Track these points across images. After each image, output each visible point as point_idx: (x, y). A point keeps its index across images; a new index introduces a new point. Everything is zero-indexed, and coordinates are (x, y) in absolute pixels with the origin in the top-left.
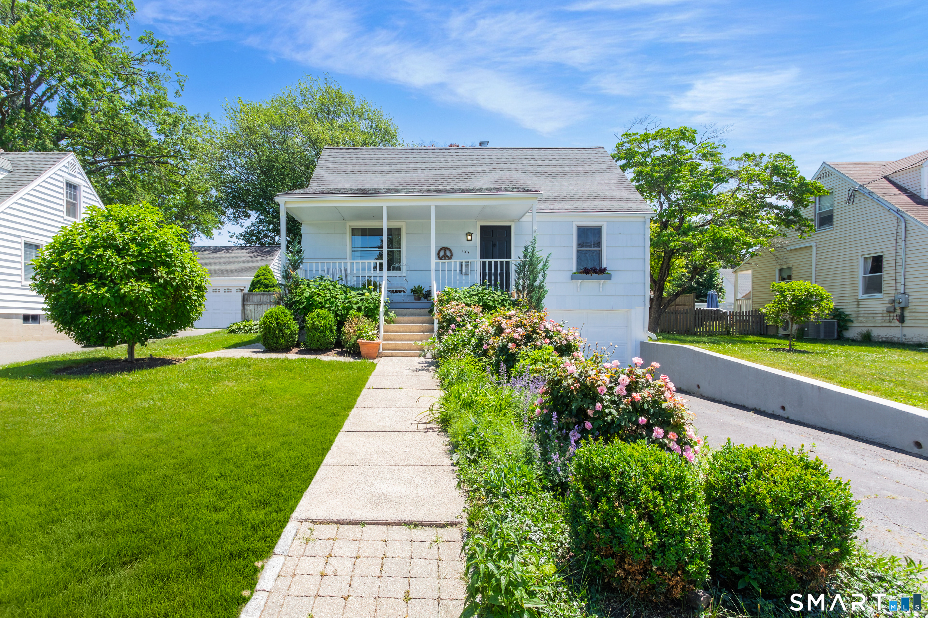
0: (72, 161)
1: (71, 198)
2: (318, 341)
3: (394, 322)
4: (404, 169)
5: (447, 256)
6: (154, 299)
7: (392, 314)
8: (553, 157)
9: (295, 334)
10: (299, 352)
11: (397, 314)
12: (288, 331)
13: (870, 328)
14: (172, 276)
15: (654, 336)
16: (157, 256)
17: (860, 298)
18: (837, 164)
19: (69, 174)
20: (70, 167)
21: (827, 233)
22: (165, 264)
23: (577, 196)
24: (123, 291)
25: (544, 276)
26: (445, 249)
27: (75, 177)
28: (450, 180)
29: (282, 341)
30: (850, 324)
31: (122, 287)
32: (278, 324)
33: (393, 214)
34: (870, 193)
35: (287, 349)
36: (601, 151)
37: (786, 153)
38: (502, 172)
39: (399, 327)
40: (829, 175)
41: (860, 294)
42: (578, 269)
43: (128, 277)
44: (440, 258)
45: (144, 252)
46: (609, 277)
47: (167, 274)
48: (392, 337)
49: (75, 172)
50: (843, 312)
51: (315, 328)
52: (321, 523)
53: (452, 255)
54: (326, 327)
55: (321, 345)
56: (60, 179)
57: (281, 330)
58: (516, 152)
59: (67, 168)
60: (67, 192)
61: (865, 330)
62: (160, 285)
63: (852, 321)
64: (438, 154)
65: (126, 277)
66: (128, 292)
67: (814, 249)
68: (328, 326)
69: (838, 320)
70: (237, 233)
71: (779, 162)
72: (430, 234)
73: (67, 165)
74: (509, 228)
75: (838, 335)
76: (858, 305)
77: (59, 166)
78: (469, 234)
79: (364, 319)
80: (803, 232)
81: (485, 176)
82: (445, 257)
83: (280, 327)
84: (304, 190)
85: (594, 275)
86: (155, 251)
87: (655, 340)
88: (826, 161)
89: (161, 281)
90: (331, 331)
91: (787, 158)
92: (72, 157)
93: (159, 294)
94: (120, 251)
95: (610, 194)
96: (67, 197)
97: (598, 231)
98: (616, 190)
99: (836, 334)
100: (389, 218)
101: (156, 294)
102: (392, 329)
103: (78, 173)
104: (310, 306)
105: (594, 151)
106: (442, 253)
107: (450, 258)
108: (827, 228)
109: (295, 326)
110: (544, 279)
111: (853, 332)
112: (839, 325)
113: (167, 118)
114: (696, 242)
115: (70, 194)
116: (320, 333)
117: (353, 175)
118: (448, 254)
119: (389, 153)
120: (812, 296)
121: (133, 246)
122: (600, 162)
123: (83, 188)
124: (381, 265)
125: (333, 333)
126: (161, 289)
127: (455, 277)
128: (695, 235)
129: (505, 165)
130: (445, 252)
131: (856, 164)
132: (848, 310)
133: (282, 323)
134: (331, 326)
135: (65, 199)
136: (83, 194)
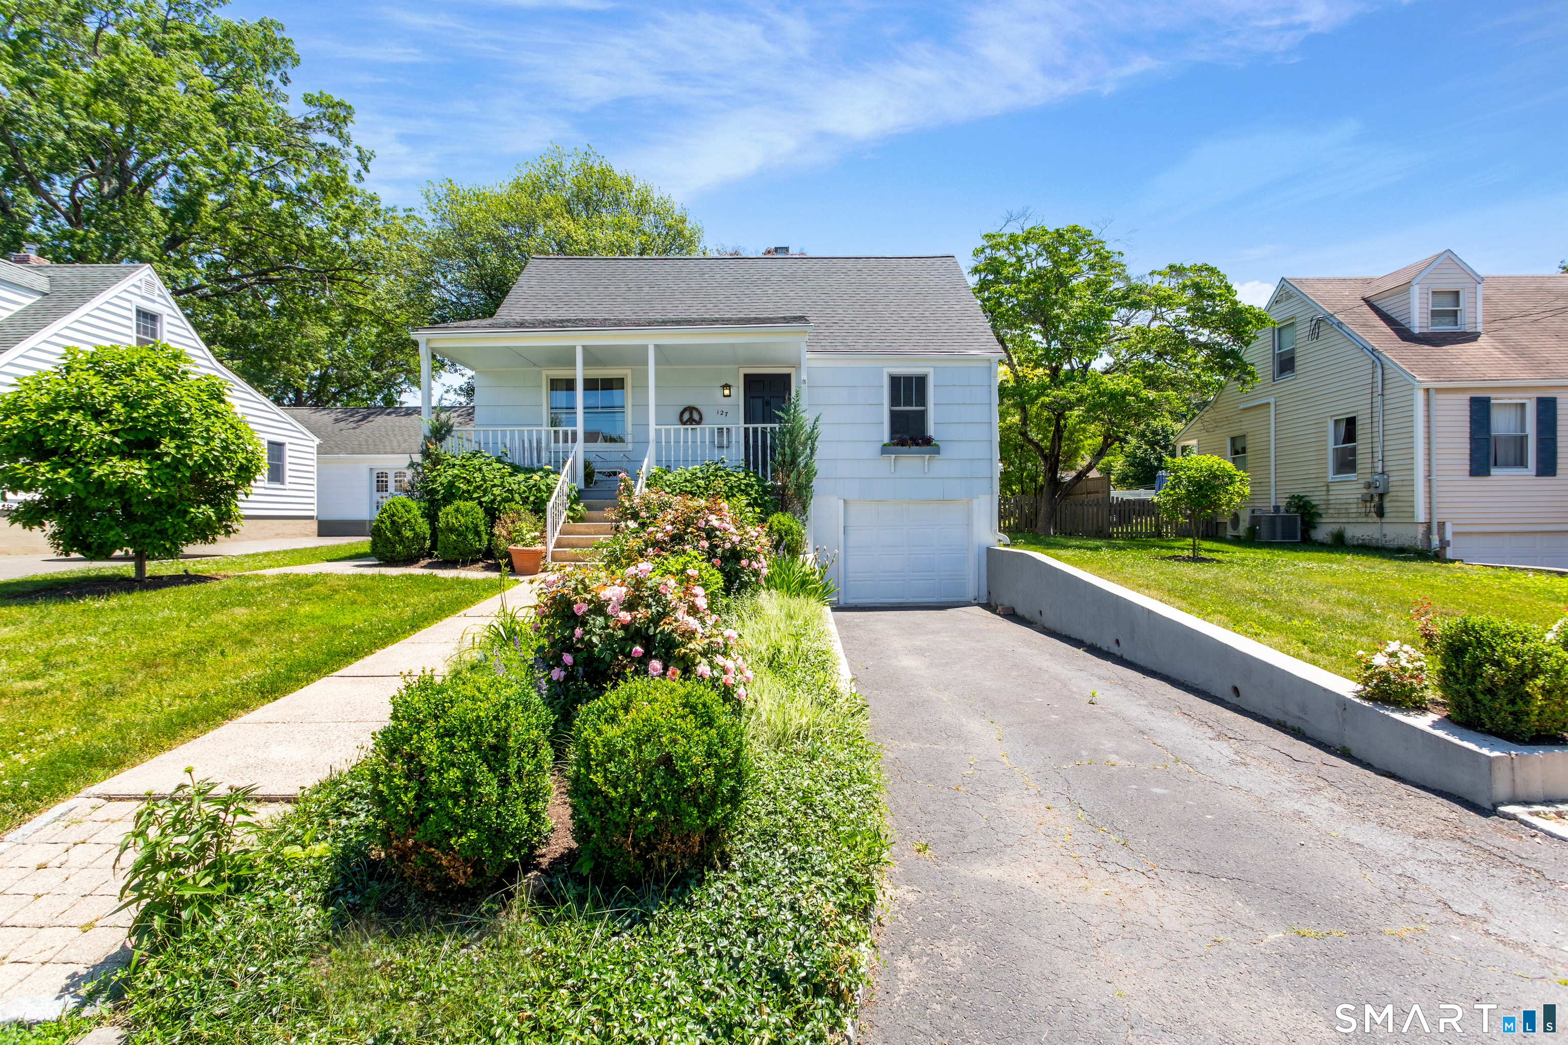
0: (148, 278)
1: (146, 334)
2: (455, 548)
3: (582, 519)
4: (646, 289)
5: (694, 420)
6: (155, 486)
7: (580, 507)
8: (876, 270)
9: (425, 539)
10: (430, 566)
11: (589, 508)
12: (409, 534)
13: (1342, 526)
14: (186, 451)
15: (1006, 538)
16: (161, 421)
17: (1330, 480)
18: (1301, 281)
19: (143, 297)
20: (143, 286)
21: (1288, 383)
22: (175, 434)
23: (895, 330)
24: (96, 475)
25: (812, 450)
26: (691, 409)
27: (154, 301)
28: (710, 306)
29: (399, 548)
30: (1319, 520)
31: (95, 468)
32: (393, 522)
33: (592, 356)
34: (1340, 325)
35: (410, 561)
36: (949, 261)
37: (1212, 264)
38: (792, 294)
39: (588, 527)
40: (1290, 297)
41: (1330, 476)
42: (892, 439)
43: (110, 452)
44: (684, 423)
45: (135, 415)
46: (937, 450)
47: (178, 447)
48: (574, 542)
49: (153, 294)
50: (1309, 502)
51: (452, 530)
52: (120, 800)
53: (701, 418)
54: (467, 528)
55: (460, 554)
56: (127, 305)
57: (398, 533)
58: (820, 262)
59: (139, 288)
60: (138, 325)
61: (1335, 528)
62: (167, 465)
63: (1320, 515)
64: (702, 266)
65: (104, 452)
66: (107, 475)
67: (1272, 407)
68: (471, 526)
69: (1302, 515)
70: (456, 386)
71: (1204, 279)
72: (647, 387)
73: (138, 284)
74: (788, 376)
75: (1302, 536)
76: (1328, 491)
77: (125, 284)
78: (727, 386)
79: (526, 515)
80: (1245, 382)
81: (765, 299)
82: (691, 421)
83: (396, 528)
84: (489, 321)
85: (914, 448)
86: (157, 414)
87: (1008, 545)
88: (1286, 277)
89: (167, 459)
90: (477, 533)
91: (1212, 271)
92: (148, 271)
93: (163, 478)
94: (97, 415)
95: (945, 326)
96: (138, 332)
97: (921, 381)
98: (955, 320)
99: (1299, 534)
100: (586, 363)
101: (159, 479)
102: (578, 530)
103: (159, 296)
104: (451, 494)
105: (939, 262)
106: (686, 416)
107: (699, 423)
108: (1289, 376)
109: (424, 527)
110: (812, 453)
111: (1322, 533)
112: (1303, 522)
113: (341, 211)
114: (1073, 397)
115: (145, 328)
116: (458, 535)
117: (566, 299)
118: (696, 416)
119: (630, 265)
120: (1216, 477)
121: (118, 406)
122: (943, 278)
123: (166, 319)
124: (574, 434)
125: (480, 536)
126: (168, 470)
127: (703, 451)
128: (1073, 387)
129: (801, 283)
130: (691, 414)
131: (1329, 281)
132: (1316, 498)
133: (401, 521)
134: (476, 526)
135: (135, 335)
136: (166, 327)
